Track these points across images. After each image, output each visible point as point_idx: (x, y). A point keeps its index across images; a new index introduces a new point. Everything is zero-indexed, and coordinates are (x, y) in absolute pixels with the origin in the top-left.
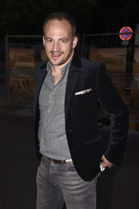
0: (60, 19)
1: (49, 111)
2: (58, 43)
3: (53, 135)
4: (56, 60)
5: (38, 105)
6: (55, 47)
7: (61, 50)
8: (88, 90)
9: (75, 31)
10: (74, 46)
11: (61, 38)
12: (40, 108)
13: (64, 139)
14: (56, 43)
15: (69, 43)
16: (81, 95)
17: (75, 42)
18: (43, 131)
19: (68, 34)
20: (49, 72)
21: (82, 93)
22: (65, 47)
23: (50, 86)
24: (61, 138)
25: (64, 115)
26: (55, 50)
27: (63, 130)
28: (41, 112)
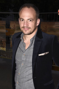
0: (29, 7)
1: (22, 65)
2: (27, 21)
3: (24, 79)
4: (26, 31)
5: (15, 61)
6: (25, 24)
7: (29, 26)
8: (47, 53)
9: (38, 15)
10: (37, 25)
11: (29, 18)
12: (16, 62)
13: (31, 82)
14: (26, 21)
15: (34, 22)
16: (42, 56)
18: (18, 77)
19: (34, 16)
21: (43, 54)
22: (31, 25)
24: (29, 81)
25: (31, 67)
26: (25, 26)
27: (31, 76)
28: (17, 65)
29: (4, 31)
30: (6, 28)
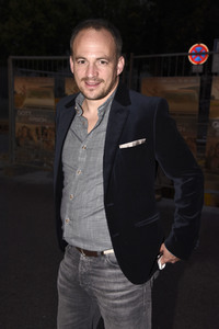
0: (97, 28)
1: (78, 173)
2: (94, 64)
3: (85, 210)
4: (92, 90)
5: (61, 165)
6: (91, 70)
7: (100, 76)
8: (140, 141)
9: (120, 48)
10: (119, 72)
11: (99, 56)
12: (64, 169)
13: (102, 217)
14: (91, 65)
15: (111, 65)
16: (128, 148)
17: (121, 64)
18: (68, 205)
19: (111, 49)
20: (80, 112)
21: (130, 145)
22: (105, 72)
23: (81, 134)
24: (98, 216)
25: (101, 180)
26: (90, 75)
27: (100, 203)
28: (65, 175)
29: (50, 102)
30: (56, 97)
